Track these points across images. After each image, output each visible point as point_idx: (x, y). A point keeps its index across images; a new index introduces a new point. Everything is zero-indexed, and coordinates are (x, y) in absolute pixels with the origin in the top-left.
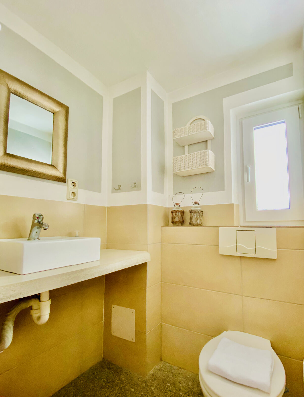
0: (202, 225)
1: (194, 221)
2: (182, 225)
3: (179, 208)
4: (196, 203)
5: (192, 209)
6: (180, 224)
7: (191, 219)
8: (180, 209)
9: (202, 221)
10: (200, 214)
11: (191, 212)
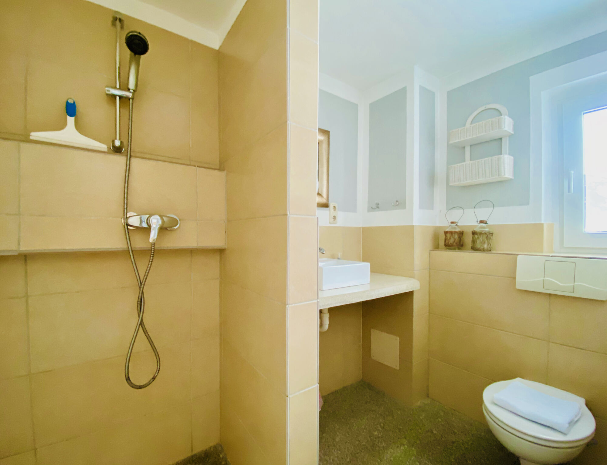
0: (490, 251)
1: (478, 245)
2: (459, 249)
3: (455, 228)
4: (482, 222)
5: (477, 230)
6: (457, 248)
7: (474, 242)
8: (458, 230)
9: (491, 245)
10: (489, 236)
11: (474, 233)
